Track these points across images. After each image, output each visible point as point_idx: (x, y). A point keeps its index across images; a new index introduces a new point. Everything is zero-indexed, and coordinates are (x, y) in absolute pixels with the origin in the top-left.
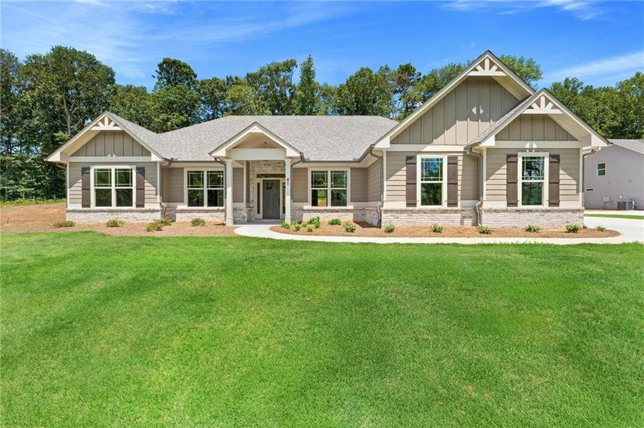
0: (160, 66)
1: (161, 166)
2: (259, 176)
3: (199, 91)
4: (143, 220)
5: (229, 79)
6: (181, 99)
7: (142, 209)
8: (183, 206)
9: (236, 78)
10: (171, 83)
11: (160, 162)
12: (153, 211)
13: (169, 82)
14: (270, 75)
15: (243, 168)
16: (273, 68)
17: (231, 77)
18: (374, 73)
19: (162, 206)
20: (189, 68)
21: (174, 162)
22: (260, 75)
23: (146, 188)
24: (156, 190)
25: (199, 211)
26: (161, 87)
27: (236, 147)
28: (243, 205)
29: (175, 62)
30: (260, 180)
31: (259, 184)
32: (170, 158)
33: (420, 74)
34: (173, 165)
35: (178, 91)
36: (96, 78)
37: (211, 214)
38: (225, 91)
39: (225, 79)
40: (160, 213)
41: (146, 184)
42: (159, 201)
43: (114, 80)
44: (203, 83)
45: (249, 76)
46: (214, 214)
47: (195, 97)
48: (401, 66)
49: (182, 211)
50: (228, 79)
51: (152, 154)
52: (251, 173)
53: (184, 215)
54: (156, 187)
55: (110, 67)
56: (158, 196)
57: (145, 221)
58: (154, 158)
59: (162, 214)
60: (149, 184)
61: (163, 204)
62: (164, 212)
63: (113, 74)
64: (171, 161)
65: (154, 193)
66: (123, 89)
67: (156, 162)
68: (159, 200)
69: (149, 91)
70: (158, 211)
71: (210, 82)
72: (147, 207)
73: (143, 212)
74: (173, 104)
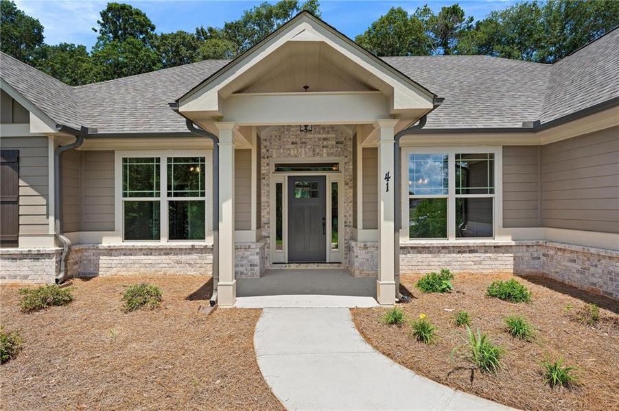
0: (104, 15)
1: (58, 147)
2: (280, 168)
3: (158, 48)
4: (15, 277)
5: (200, 32)
6: (132, 59)
7: (12, 250)
8: (114, 240)
9: (211, 30)
10: (118, 38)
11: (56, 138)
12: (39, 256)
13: (116, 37)
14: (259, 25)
15: (250, 151)
16: (264, 12)
17: (202, 29)
18: (409, 17)
19: (59, 242)
20: (144, 16)
21: (91, 137)
22: (246, 23)
23: (22, 201)
24: (47, 205)
25: (149, 252)
26: (105, 44)
27: (246, 88)
28: (251, 235)
29: (123, 7)
30: (283, 178)
31: (279, 186)
32: (78, 127)
33: (472, 20)
34: (87, 145)
35: (128, 46)
36: (17, 34)
37: (179, 257)
38: (195, 49)
39: (195, 32)
40: (54, 259)
41: (22, 191)
42: (52, 232)
43: (42, 38)
44: (164, 37)
45: (228, 27)
46: (184, 258)
47: (153, 56)
48: (444, 9)
49: (110, 251)
50: (198, 32)
51: (32, 116)
52: (264, 162)
53: (115, 260)
54: (46, 196)
55: (36, 19)
56: (52, 218)
57: (18, 281)
58: (37, 126)
59: (59, 262)
60: (31, 191)
61: (63, 238)
62: (63, 259)
63: (40, 29)
64: (83, 134)
65: (43, 210)
66: (55, 49)
67: (45, 137)
68: (52, 230)
69: (89, 50)
70: (48, 255)
71: (174, 36)
72: (25, 245)
73: (13, 258)
74: (121, 68)
